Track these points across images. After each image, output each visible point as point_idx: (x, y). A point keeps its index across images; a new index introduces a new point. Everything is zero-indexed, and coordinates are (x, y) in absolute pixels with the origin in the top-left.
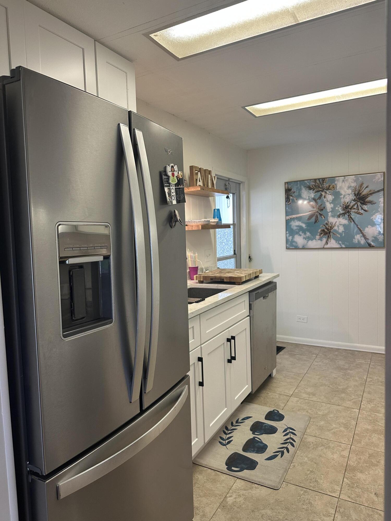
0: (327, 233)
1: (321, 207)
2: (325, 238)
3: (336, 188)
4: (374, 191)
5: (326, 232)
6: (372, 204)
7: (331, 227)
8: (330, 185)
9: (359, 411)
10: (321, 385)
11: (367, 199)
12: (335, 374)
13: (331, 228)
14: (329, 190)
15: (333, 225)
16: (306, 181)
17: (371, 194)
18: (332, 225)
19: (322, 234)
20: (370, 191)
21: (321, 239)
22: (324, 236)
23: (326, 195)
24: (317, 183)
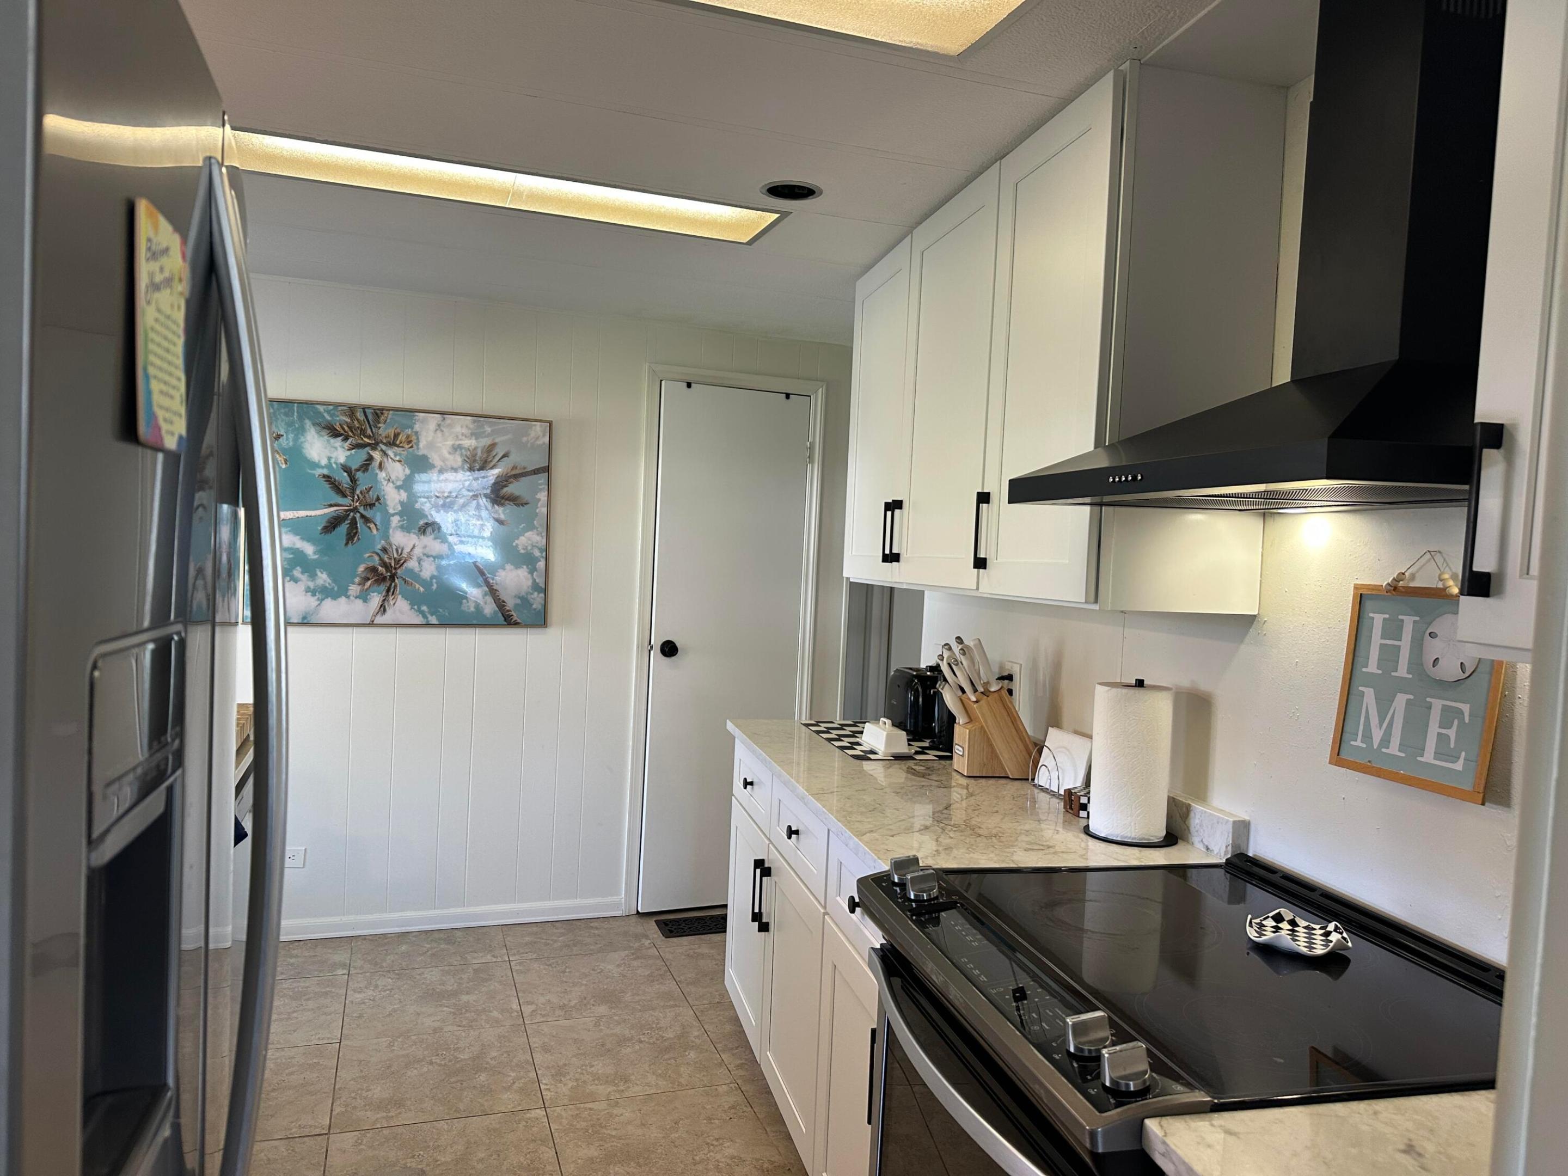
0: (384, 579)
1: (367, 495)
2: (379, 594)
3: (417, 444)
4: (523, 471)
5: (382, 574)
6: (517, 505)
7: (397, 561)
8: (399, 434)
9: (545, 1113)
10: (407, 1066)
11: (505, 490)
12: (429, 1015)
13: (398, 564)
14: (396, 448)
15: (405, 555)
16: (321, 408)
17: (516, 477)
18: (401, 554)
19: (369, 579)
20: (514, 468)
21: (364, 596)
22: (375, 587)
23: (385, 460)
24: (358, 420)
